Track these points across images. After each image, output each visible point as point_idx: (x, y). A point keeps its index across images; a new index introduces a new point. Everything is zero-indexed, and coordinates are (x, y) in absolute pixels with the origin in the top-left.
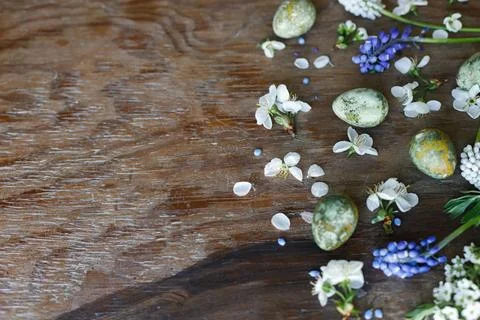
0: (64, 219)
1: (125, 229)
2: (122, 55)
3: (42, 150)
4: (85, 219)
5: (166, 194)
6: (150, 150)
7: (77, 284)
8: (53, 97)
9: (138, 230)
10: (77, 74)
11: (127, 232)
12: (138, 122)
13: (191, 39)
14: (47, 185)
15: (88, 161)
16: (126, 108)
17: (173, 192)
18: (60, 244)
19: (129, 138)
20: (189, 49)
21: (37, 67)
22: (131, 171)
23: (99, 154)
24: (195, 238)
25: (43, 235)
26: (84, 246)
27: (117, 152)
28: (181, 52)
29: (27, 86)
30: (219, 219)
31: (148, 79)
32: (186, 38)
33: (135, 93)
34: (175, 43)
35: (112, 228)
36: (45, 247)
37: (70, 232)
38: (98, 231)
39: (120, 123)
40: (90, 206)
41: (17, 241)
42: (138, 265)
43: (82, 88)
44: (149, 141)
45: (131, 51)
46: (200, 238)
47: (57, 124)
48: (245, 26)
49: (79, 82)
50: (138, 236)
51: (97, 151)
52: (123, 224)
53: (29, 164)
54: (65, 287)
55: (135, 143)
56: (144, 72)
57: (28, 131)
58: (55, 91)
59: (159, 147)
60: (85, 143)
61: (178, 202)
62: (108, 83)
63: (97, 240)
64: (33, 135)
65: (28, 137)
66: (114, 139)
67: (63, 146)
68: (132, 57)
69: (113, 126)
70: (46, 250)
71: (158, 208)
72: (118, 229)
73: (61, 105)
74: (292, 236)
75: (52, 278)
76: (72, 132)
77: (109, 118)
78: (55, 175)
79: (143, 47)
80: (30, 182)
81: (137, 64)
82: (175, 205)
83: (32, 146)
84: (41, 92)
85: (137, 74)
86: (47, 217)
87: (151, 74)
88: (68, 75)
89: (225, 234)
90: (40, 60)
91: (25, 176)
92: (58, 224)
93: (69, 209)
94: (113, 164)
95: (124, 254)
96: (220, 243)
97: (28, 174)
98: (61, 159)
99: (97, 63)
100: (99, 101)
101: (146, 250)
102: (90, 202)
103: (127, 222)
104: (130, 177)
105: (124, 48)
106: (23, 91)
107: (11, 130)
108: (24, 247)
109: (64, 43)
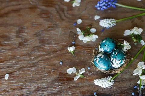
0: (22, 84)
1: (43, 88)
2: (41, 20)
3: (13, 57)
4: (29, 84)
5: (57, 75)
6: (52, 58)
8: (18, 37)
9: (47, 88)
10: (25, 28)
11: (44, 89)
12: (47, 47)
13: (66, 14)
14: (16, 71)
15: (30, 62)
16: (43, 41)
17: (60, 74)
18: (20, 93)
19: (44, 53)
20: (65, 18)
21: (11, 25)
22: (45, 66)
23: (33, 59)
24: (67, 92)
25: (14, 89)
27: (40, 59)
29: (8, 32)
30: (76, 85)
31: (50, 30)
32: (64, 14)
33: (46, 35)
34: (60, 16)
35: (38, 88)
37: (24, 89)
38: (33, 88)
39: (41, 47)
40: (31, 79)
41: (6, 91)
43: (27, 33)
44: (51, 54)
45: (45, 19)
47: (19, 47)
48: (86, 9)
49: (26, 31)
50: (48, 91)
51: (33, 58)
53: (10, 62)
55: (46, 55)
56: (49, 27)
57: (9, 50)
58: (17, 34)
60: (29, 55)
61: (61, 78)
62: (36, 31)
63: (33, 92)
64: (10, 51)
66: (39, 53)
68: (45, 21)
69: (38, 48)
72: (40, 88)
73: (20, 40)
74: (102, 93)
76: (24, 50)
77: (37, 45)
78: (18, 67)
79: (49, 17)
80: (10, 69)
81: (47, 24)
82: (60, 80)
83: (10, 55)
84: (13, 35)
85: (47, 28)
86: (16, 83)
87: (52, 28)
88: (22, 28)
89: (78, 91)
90: (12, 22)
91: (8, 67)
92: (20, 85)
93: (23, 80)
94: (39, 63)
96: (76, 94)
97: (9, 66)
98: (20, 61)
99: (32, 23)
100: (33, 39)
102: (31, 78)
103: (44, 85)
104: (45, 68)
105: (42, 17)
106: (7, 34)
107: (3, 49)
108: (8, 93)
109: (20, 15)
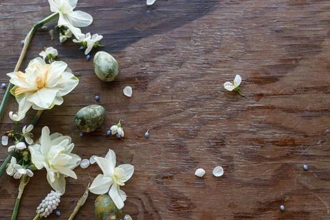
7: (195, 33)
26: (195, 55)
28: (146, 194)
36: (217, 55)
42: (163, 44)
46: (129, 60)
52: (174, 68)
54: (202, 32)
59: (156, 118)
65: (242, 127)
67: (218, 120)
70: (216, 52)
71: (154, 78)
75: (210, 37)
95: (171, 50)
101: (159, 52)
